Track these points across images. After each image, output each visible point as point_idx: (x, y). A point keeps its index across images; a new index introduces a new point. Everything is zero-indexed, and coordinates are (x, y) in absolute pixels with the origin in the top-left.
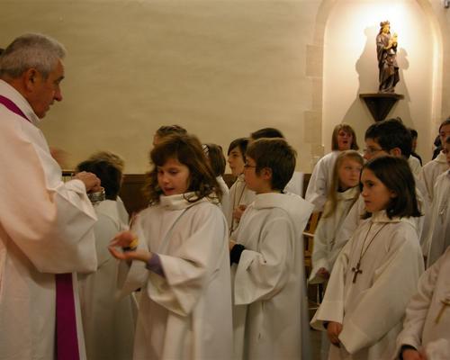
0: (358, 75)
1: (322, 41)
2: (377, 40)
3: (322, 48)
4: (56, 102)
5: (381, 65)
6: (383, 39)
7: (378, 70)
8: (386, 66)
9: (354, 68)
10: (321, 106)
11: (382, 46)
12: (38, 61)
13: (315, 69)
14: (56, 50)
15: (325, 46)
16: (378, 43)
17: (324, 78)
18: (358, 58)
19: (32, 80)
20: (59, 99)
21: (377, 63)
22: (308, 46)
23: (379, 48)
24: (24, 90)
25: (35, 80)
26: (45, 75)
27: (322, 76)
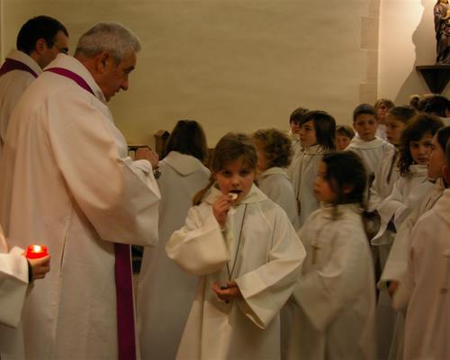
0: (414, 47)
1: (377, 12)
2: (435, 9)
3: (378, 20)
4: (121, 90)
5: (438, 36)
6: (441, 8)
7: (435, 41)
8: (443, 37)
9: (411, 40)
10: (376, 78)
11: (440, 16)
12: (114, 47)
13: (370, 41)
14: (133, 41)
15: (380, 17)
16: (435, 13)
17: (379, 50)
18: (415, 29)
19: (104, 63)
20: (125, 88)
21: (435, 33)
22: (363, 18)
23: (436, 18)
24: (94, 70)
25: (107, 63)
26: (117, 62)
27: (377, 48)
